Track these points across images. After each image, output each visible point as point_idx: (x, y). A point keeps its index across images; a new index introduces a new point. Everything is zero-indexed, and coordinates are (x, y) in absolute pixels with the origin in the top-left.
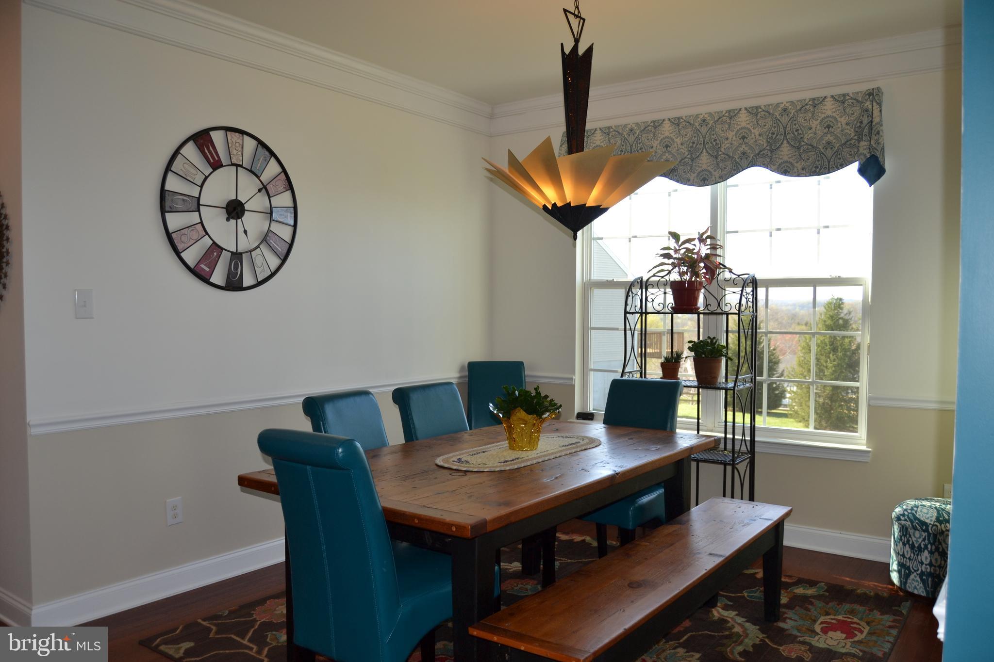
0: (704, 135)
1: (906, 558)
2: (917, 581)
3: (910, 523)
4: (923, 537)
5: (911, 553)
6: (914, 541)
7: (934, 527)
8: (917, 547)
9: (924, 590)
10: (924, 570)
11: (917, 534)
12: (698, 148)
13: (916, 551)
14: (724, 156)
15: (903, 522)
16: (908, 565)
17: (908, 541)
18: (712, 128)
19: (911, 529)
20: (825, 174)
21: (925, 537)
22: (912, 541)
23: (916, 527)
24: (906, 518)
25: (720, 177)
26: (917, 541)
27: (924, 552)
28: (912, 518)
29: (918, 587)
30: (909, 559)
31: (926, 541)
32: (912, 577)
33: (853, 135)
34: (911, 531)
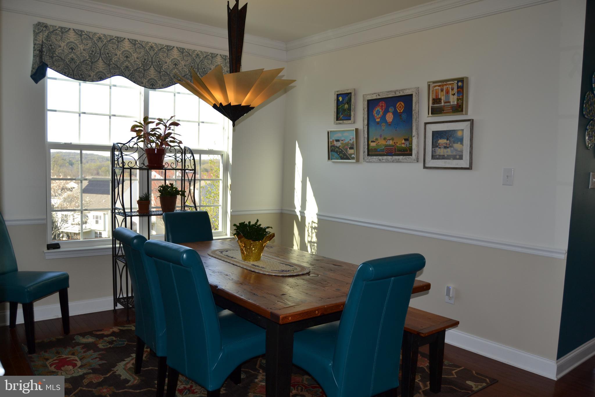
0: (152, 56)
12: (148, 64)
14: (164, 73)
18: (157, 53)
25: (163, 85)
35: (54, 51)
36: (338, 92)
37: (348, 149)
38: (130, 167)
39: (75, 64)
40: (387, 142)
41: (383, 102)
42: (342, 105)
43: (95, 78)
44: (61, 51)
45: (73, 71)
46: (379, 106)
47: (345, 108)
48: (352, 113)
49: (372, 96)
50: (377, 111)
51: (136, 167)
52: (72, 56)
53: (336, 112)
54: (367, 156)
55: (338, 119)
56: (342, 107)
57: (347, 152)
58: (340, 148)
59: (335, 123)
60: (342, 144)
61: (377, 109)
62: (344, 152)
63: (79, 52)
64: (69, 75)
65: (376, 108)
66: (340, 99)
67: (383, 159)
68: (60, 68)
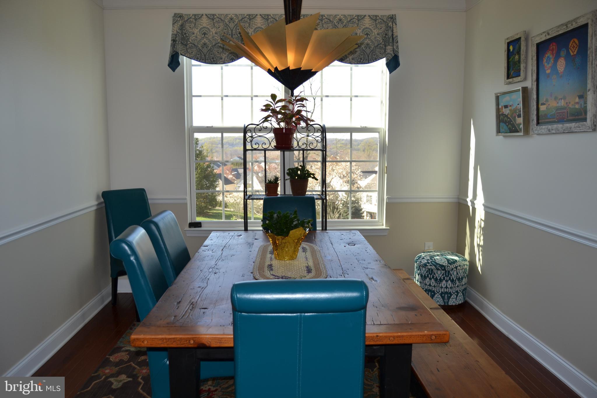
1: (432, 286)
2: (439, 298)
3: (434, 267)
4: (443, 273)
5: (435, 283)
6: (437, 276)
7: (448, 267)
8: (439, 279)
9: (443, 302)
10: (443, 291)
11: (439, 272)
13: (438, 282)
15: (429, 267)
16: (433, 290)
17: (433, 277)
19: (435, 270)
20: (366, 64)
21: (444, 273)
22: (436, 276)
23: (439, 268)
24: (431, 264)
26: (439, 276)
27: (443, 281)
28: (435, 264)
29: (440, 301)
30: (434, 286)
31: (444, 275)
32: (436, 296)
33: (381, 41)
34: (435, 271)
35: (188, 39)
36: (508, 39)
37: (517, 117)
38: (265, 149)
39: (208, 48)
40: (558, 103)
41: (554, 44)
42: (512, 57)
43: (226, 60)
44: (194, 38)
45: (205, 55)
46: (549, 51)
47: (516, 60)
48: (522, 66)
49: (541, 36)
50: (547, 58)
51: (270, 148)
52: (205, 41)
53: (506, 68)
54: (535, 126)
55: (508, 77)
56: (513, 59)
57: (515, 121)
58: (509, 116)
59: (506, 83)
60: (510, 110)
61: (547, 56)
62: (513, 122)
63: (211, 36)
64: (201, 60)
65: (546, 54)
66: (511, 48)
67: (552, 130)
68: (193, 55)
